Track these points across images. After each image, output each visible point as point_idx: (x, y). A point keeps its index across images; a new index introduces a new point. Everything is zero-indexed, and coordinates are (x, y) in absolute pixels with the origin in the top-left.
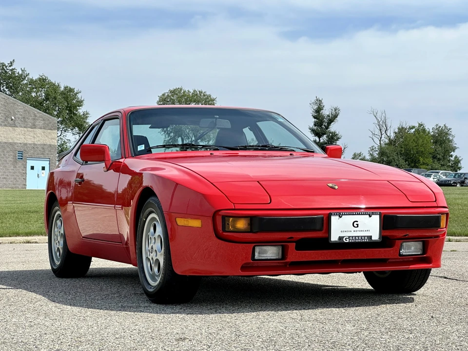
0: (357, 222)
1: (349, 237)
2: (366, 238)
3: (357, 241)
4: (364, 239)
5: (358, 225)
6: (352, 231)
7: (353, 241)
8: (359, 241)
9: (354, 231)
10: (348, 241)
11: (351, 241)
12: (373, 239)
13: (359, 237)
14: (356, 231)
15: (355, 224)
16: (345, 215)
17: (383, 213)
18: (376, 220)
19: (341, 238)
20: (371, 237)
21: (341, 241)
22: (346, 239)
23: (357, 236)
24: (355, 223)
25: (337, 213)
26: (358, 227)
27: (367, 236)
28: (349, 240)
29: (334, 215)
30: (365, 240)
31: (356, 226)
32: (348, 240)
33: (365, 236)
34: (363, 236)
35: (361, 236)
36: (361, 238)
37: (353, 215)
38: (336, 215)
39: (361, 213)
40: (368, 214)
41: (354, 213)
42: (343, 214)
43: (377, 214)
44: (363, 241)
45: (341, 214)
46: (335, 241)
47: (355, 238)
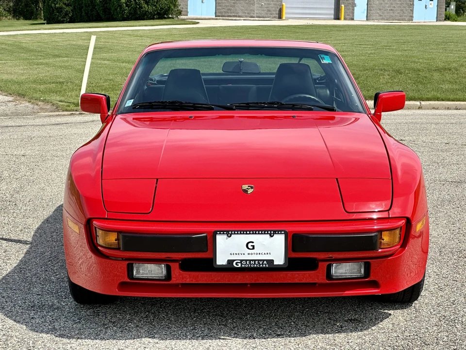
0: (253, 242)
1: (242, 261)
2: (265, 262)
3: (252, 266)
4: (263, 264)
5: (253, 246)
6: (246, 254)
7: (247, 266)
8: (255, 266)
9: (249, 254)
11: (243, 266)
12: (275, 263)
13: (255, 261)
14: (252, 254)
15: (250, 246)
16: (235, 234)
17: (290, 232)
18: (279, 240)
19: (230, 262)
20: (271, 262)
21: (230, 266)
23: (252, 260)
24: (250, 245)
25: (223, 231)
26: (253, 248)
27: (266, 260)
28: (242, 264)
29: (220, 234)
30: (264, 266)
31: (252, 248)
32: (240, 265)
33: (263, 260)
34: (261, 260)
35: (259, 260)
36: (259, 263)
37: (247, 234)
38: (223, 234)
39: (257, 232)
40: (268, 233)
41: (248, 232)
42: (233, 233)
43: (281, 233)
44: (261, 266)
45: (230, 233)
46: (223, 265)
47: (250, 262)
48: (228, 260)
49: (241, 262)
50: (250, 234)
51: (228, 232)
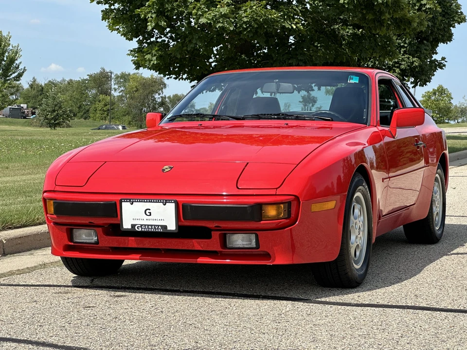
0: (150, 210)
1: (142, 225)
2: (160, 227)
3: (150, 230)
4: (158, 229)
5: (150, 213)
6: (145, 219)
7: (146, 230)
8: (152, 230)
9: (147, 220)
10: (140, 230)
11: (143, 230)
12: (169, 228)
13: (152, 226)
14: (149, 220)
15: (148, 213)
16: (135, 202)
17: (181, 201)
18: (171, 207)
19: (133, 226)
20: (165, 227)
21: (133, 230)
22: (138, 227)
23: (150, 225)
24: (148, 211)
25: (127, 199)
26: (150, 215)
27: (161, 226)
28: (142, 228)
29: (124, 201)
30: (159, 230)
31: (149, 214)
32: (140, 228)
33: (159, 226)
34: (157, 226)
35: (155, 225)
36: (155, 228)
37: (144, 202)
38: (127, 201)
39: (153, 201)
40: (161, 202)
41: (146, 201)
42: (134, 200)
43: (171, 202)
44: (157, 230)
45: (132, 200)
46: (128, 229)
47: (148, 227)
48: (132, 225)
49: (141, 227)
50: (147, 202)
51: (130, 200)
